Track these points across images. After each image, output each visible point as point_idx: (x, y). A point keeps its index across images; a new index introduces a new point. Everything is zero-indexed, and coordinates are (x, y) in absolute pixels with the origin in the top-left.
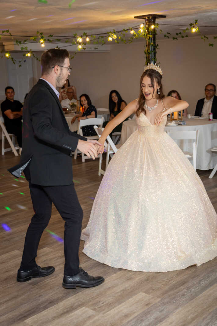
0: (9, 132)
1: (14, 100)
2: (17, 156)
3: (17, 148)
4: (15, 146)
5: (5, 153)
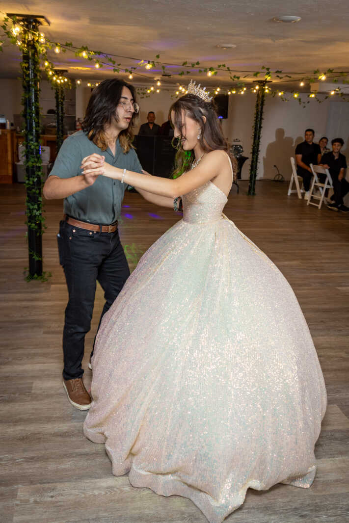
0: (298, 174)
1: (313, 143)
2: (300, 199)
3: (302, 191)
4: (300, 189)
5: (291, 194)
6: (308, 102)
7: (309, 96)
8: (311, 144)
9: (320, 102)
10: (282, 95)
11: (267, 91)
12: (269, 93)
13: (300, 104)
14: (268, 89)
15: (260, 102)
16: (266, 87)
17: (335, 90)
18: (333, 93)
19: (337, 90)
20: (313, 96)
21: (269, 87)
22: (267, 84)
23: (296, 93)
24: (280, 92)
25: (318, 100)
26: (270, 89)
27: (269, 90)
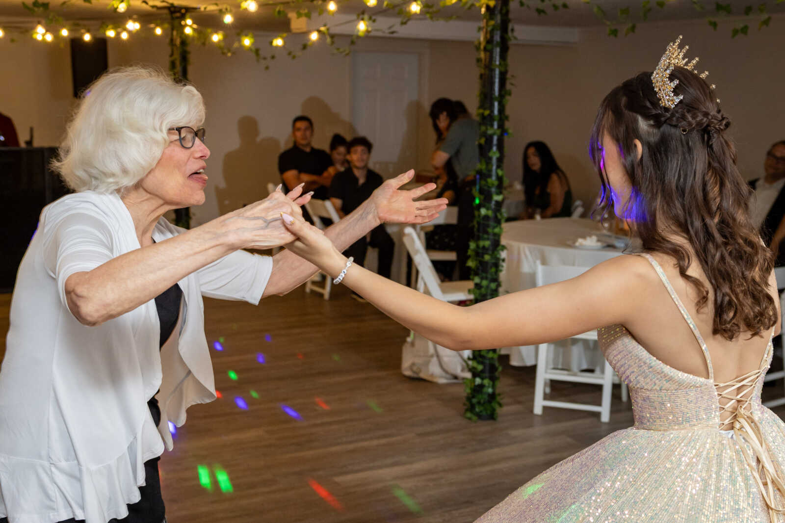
6: (273, 57)
7: (271, 43)
8: (308, 150)
9: (294, 57)
10: (220, 41)
11: (188, 31)
12: (193, 38)
13: (258, 61)
14: (190, 26)
15: (177, 56)
16: (189, 22)
17: (319, 31)
18: (314, 36)
19: (323, 29)
20: (278, 42)
21: (194, 23)
22: (188, 15)
23: (246, 35)
24: (216, 32)
25: (290, 54)
26: (195, 26)
27: (194, 30)
